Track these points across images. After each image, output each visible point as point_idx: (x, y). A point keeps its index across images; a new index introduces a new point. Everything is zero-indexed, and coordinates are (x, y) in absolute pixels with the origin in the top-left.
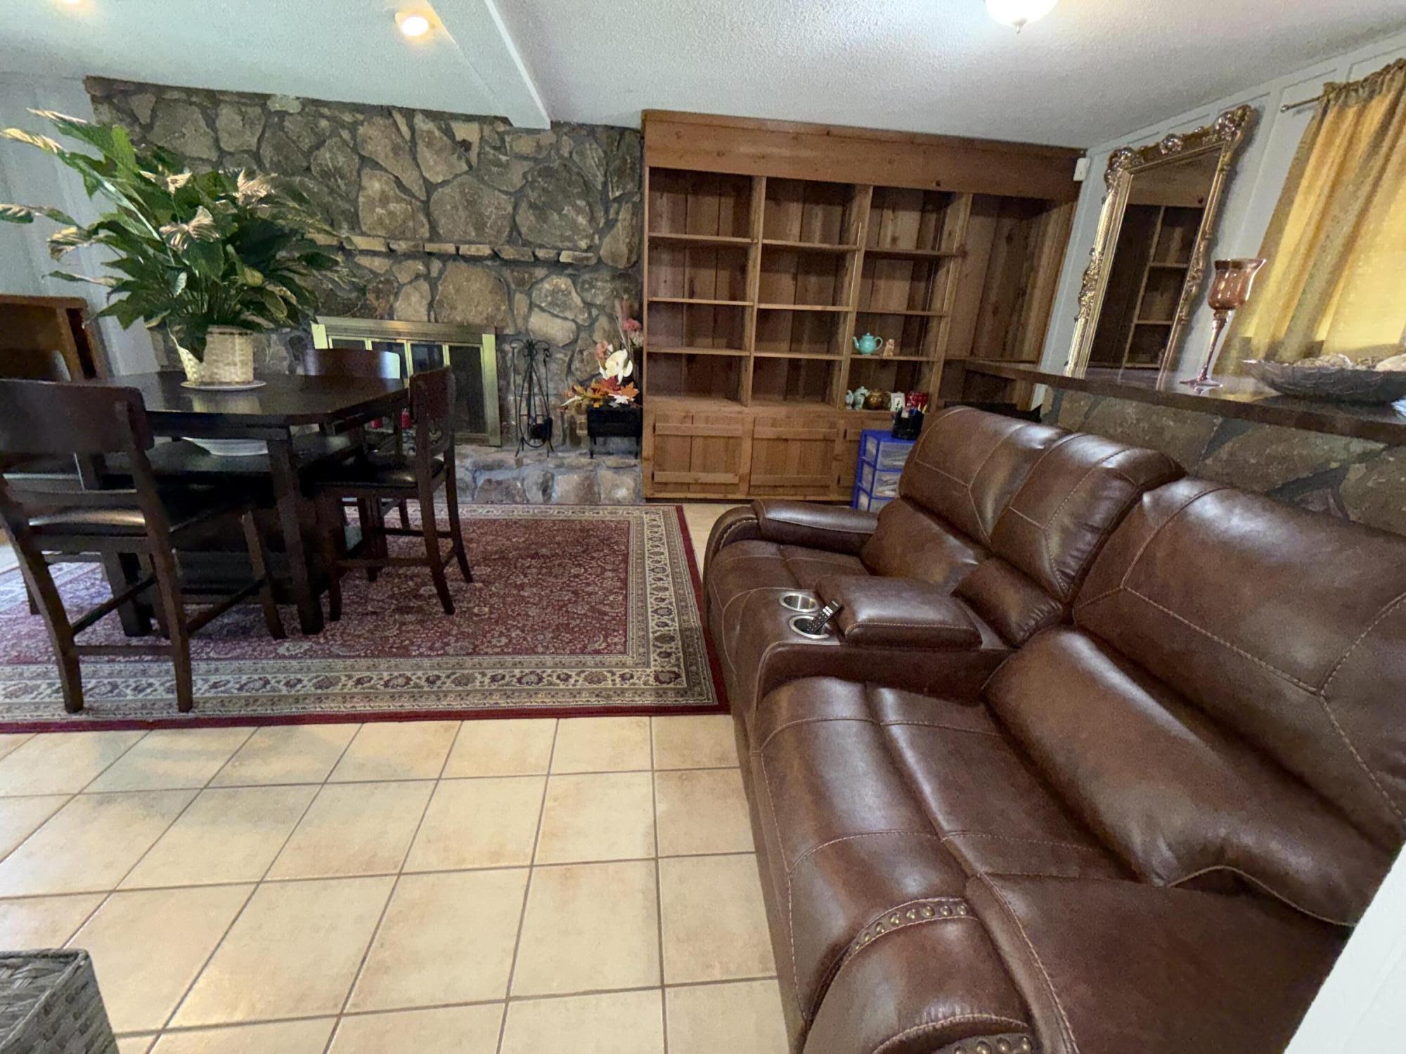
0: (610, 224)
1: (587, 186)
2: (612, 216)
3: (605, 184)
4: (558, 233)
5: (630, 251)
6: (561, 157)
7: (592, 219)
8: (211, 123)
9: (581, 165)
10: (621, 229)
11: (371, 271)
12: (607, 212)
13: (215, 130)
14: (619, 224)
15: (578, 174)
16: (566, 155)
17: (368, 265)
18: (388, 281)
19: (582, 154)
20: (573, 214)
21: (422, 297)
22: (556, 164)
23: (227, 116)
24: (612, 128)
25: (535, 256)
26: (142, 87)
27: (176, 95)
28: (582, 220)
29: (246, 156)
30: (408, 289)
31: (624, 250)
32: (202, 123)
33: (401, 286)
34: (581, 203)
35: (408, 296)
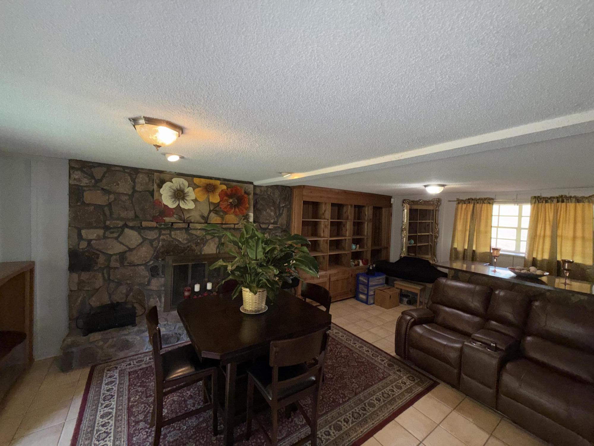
0: (281, 215)
1: (274, 203)
2: (281, 212)
3: (279, 202)
4: (265, 218)
5: (287, 223)
6: (268, 194)
7: (275, 213)
8: (133, 181)
9: (273, 196)
10: (284, 215)
11: (196, 235)
12: (279, 211)
13: (134, 182)
14: (284, 214)
15: (272, 199)
16: (269, 193)
17: (195, 234)
18: (203, 239)
19: (274, 194)
20: (270, 212)
21: (215, 244)
22: (266, 197)
23: (141, 178)
24: (283, 186)
25: (260, 227)
26: (100, 165)
27: (117, 169)
28: (272, 214)
29: (147, 193)
30: (210, 241)
31: (285, 222)
32: (129, 180)
33: (207, 240)
34: (272, 208)
35: (210, 244)
